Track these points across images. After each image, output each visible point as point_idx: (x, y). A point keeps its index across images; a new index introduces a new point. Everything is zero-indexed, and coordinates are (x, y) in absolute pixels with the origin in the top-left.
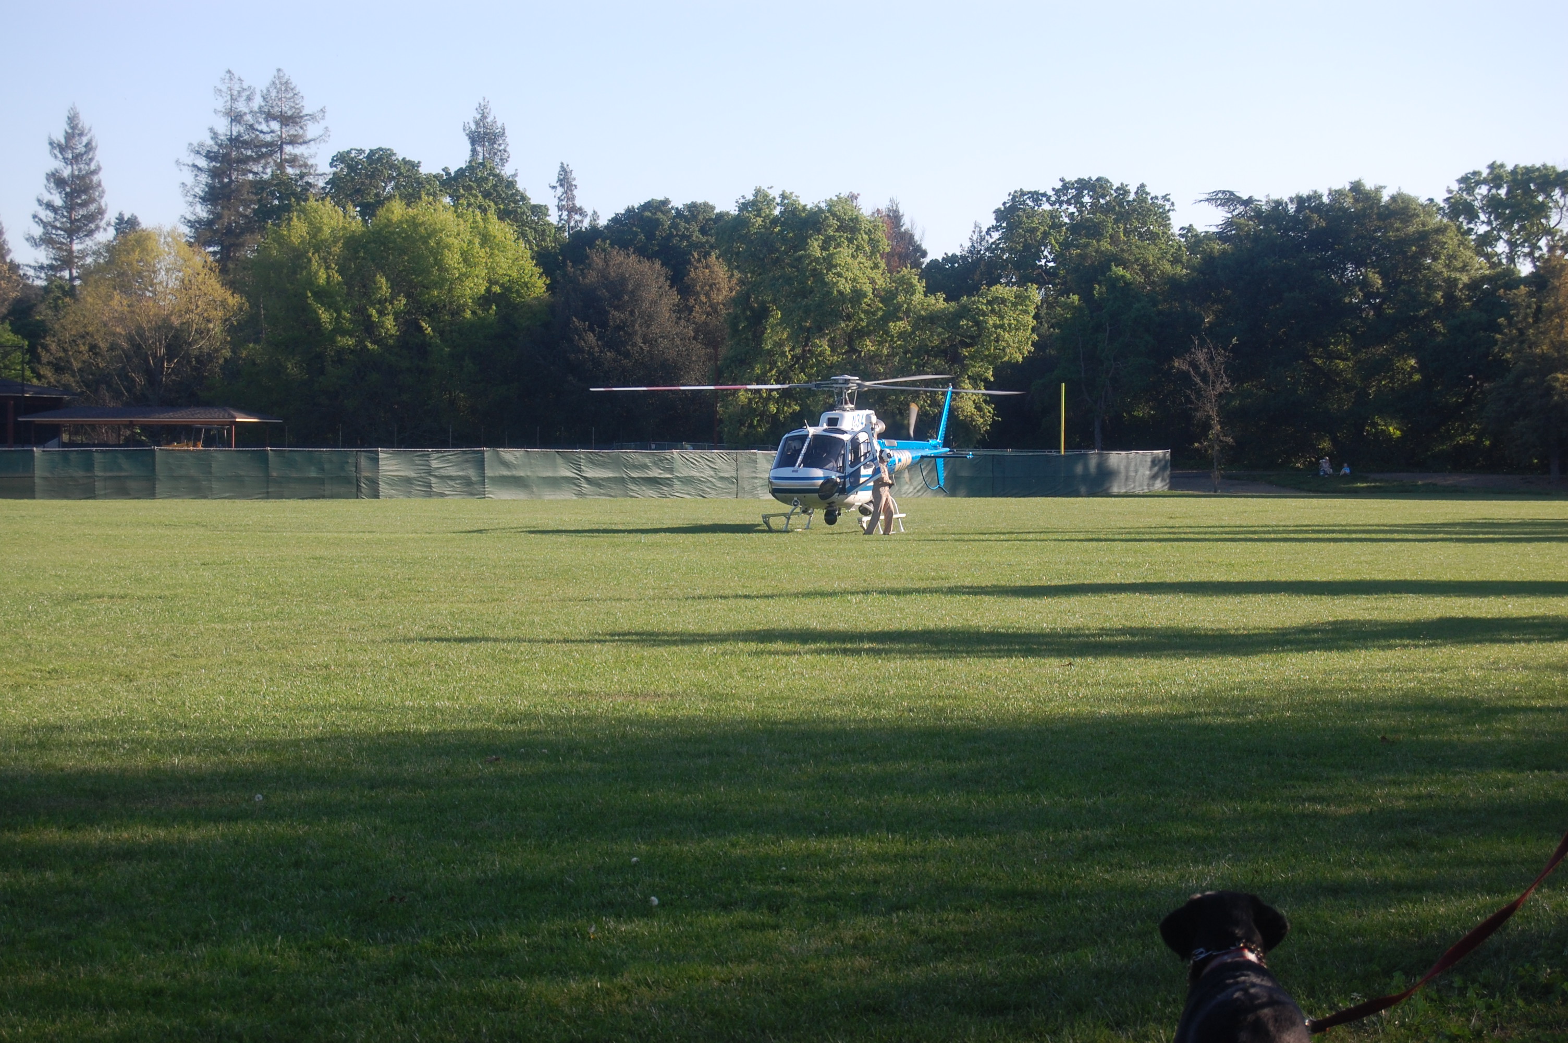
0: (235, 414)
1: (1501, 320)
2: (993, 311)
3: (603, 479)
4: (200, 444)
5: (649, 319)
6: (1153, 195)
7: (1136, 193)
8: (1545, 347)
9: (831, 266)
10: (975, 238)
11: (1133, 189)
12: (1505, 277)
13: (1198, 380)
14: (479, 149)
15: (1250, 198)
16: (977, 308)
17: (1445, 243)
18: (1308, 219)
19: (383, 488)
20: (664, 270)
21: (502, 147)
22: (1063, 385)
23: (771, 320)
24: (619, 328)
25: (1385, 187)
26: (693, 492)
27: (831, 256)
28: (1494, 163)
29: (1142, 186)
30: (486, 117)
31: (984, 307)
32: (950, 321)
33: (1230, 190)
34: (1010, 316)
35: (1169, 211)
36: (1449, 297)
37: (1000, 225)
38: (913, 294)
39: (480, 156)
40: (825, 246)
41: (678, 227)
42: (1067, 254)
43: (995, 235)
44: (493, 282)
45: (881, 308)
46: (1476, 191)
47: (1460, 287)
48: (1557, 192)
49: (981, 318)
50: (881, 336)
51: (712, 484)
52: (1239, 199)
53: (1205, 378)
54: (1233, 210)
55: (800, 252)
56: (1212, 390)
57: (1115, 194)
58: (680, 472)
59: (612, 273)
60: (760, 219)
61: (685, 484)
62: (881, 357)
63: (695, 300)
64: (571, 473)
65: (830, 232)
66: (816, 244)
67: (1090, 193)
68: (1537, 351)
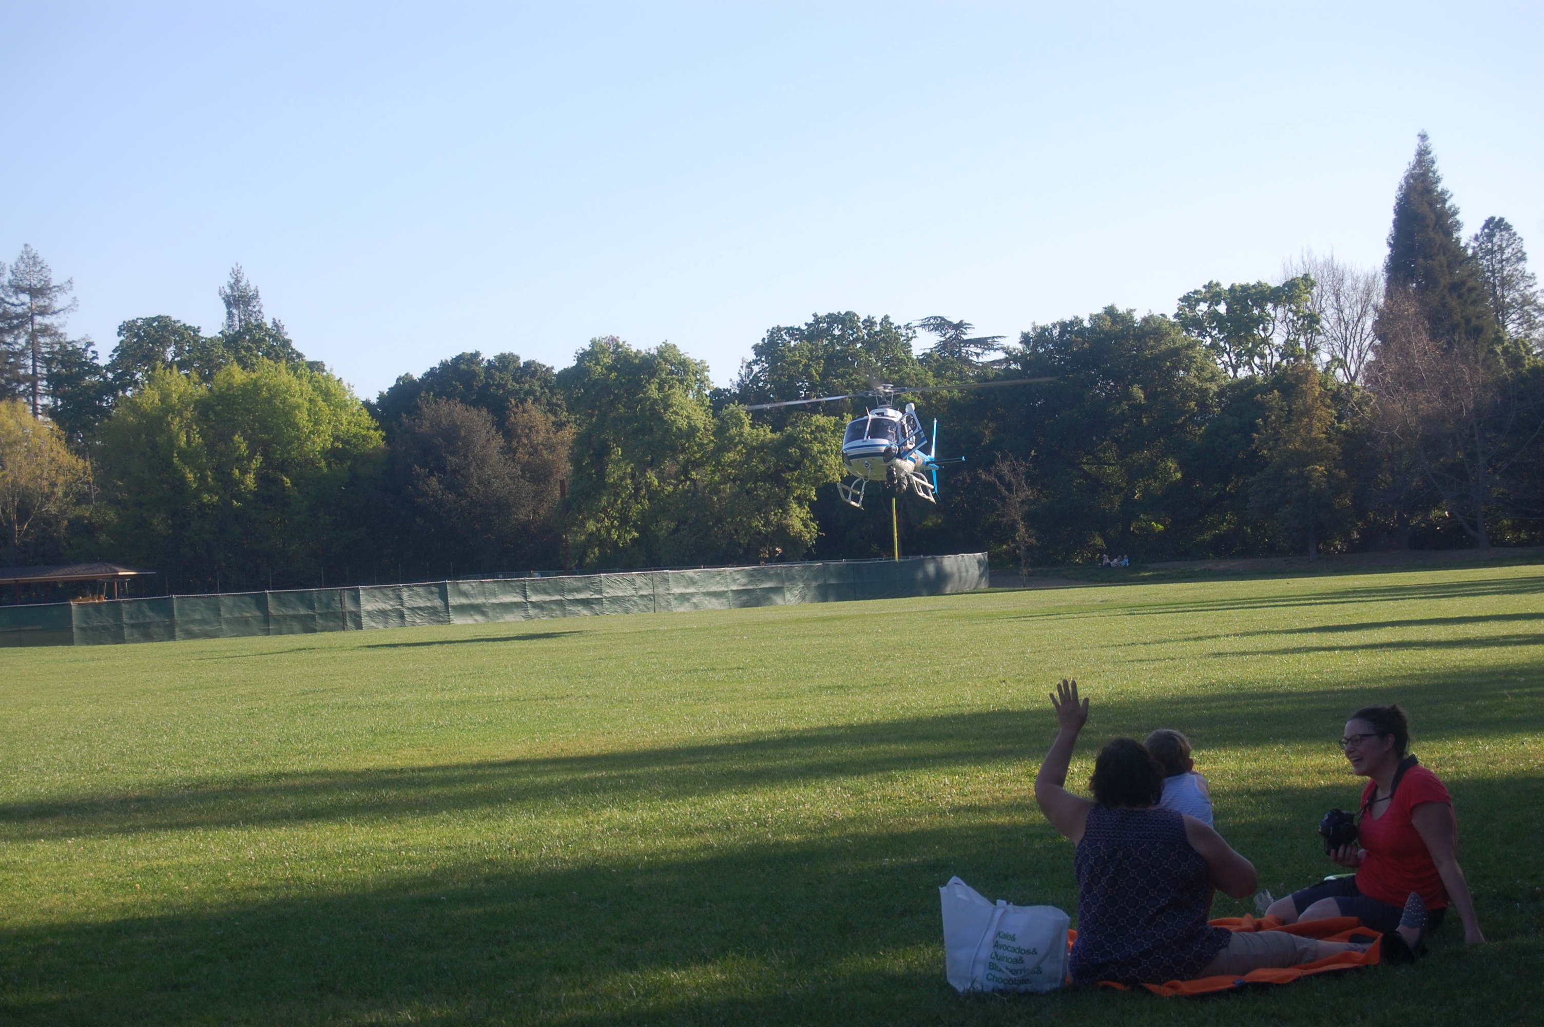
0: (116, 568)
1: (1258, 421)
2: (815, 439)
3: (545, 602)
4: (103, 596)
5: (482, 462)
6: (896, 325)
7: (881, 324)
8: (1297, 444)
9: (667, 406)
10: (743, 373)
11: (878, 320)
12: (1249, 385)
13: (1003, 489)
14: (235, 311)
15: (961, 322)
16: (803, 437)
17: (1195, 357)
18: (1070, 342)
19: (365, 620)
20: (490, 417)
21: (257, 309)
22: (894, 500)
23: (613, 456)
24: (455, 472)
25: (1135, 310)
26: (619, 610)
27: (666, 397)
28: (1210, 283)
29: (886, 317)
30: (240, 281)
31: (808, 436)
32: (779, 449)
33: (941, 315)
35: (912, 338)
36: (1203, 405)
37: (760, 359)
38: (742, 427)
39: (236, 319)
40: (660, 388)
41: (492, 377)
42: (827, 383)
43: (756, 369)
44: (337, 438)
45: (713, 441)
46: (1198, 308)
47: (1210, 395)
48: (1270, 306)
49: (806, 446)
50: (714, 466)
51: (635, 602)
52: (950, 324)
53: (1009, 486)
54: (945, 334)
55: (641, 395)
56: (1017, 497)
57: (862, 327)
58: (608, 593)
59: (444, 422)
60: (598, 367)
61: (613, 603)
62: (715, 485)
63: (517, 443)
64: (519, 599)
65: (664, 375)
66: (653, 387)
67: (840, 326)
68: (1291, 447)
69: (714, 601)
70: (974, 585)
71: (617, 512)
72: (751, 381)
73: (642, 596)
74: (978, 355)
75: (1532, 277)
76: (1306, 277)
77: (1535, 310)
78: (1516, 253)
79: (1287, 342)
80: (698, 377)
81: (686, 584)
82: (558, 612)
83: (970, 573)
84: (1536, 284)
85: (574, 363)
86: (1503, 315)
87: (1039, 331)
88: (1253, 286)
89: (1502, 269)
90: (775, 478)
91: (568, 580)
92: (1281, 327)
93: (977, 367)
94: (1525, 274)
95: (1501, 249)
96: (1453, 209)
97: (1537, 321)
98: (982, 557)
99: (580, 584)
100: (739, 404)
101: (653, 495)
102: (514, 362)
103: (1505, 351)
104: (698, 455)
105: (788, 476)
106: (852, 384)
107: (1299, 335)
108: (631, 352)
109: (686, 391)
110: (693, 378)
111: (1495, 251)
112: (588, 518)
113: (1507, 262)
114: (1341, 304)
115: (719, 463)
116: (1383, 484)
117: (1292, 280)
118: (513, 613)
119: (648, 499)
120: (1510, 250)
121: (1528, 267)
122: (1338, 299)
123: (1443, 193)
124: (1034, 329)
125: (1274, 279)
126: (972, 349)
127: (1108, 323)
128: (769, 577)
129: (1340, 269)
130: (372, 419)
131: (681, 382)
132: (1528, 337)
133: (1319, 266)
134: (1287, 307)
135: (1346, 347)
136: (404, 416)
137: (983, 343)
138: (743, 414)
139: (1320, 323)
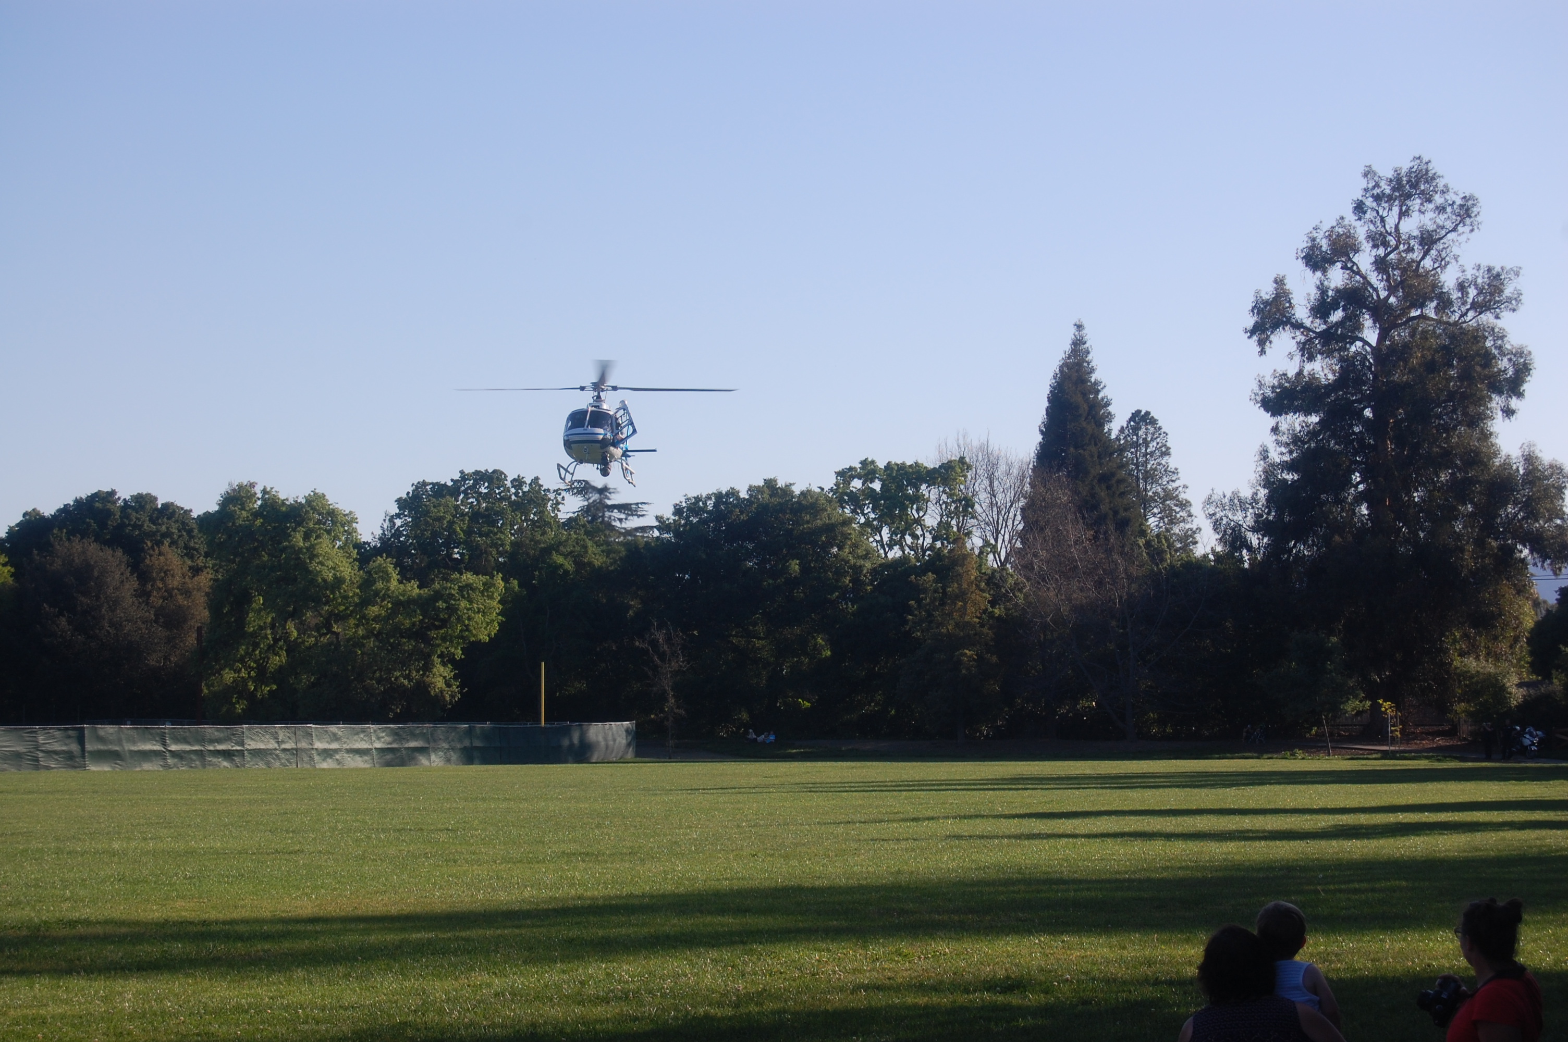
1: (912, 603)
2: (463, 596)
3: (184, 752)
5: (115, 604)
6: (545, 487)
7: (530, 485)
8: (950, 628)
9: (313, 557)
10: (385, 526)
11: (528, 481)
12: (902, 565)
13: (655, 658)
15: (605, 487)
16: (450, 594)
17: (850, 534)
18: (726, 512)
20: (125, 559)
22: (543, 663)
23: (254, 605)
24: (85, 613)
25: (793, 484)
26: (261, 763)
27: (313, 547)
28: (866, 459)
29: (537, 479)
31: (456, 592)
32: (425, 604)
34: (480, 601)
35: (560, 503)
36: (856, 581)
37: (403, 514)
38: (388, 581)
40: (307, 537)
41: (128, 517)
42: (471, 541)
43: (398, 522)
45: (358, 594)
46: (852, 483)
47: (865, 572)
48: (924, 487)
49: (454, 602)
50: (358, 620)
51: (277, 755)
52: (595, 489)
53: (662, 656)
54: (589, 498)
55: (286, 544)
56: (669, 667)
57: (510, 485)
58: (249, 745)
59: (77, 561)
60: (243, 512)
61: (254, 756)
62: (358, 639)
63: (152, 586)
64: (158, 747)
65: (311, 525)
66: (299, 536)
67: (486, 484)
68: (944, 630)
69: (357, 758)
70: (620, 755)
71: (255, 662)
72: (393, 535)
73: (285, 750)
74: (620, 520)
75: (1175, 472)
76: (962, 460)
77: (1176, 505)
78: (1160, 447)
79: (940, 523)
80: (346, 528)
81: (329, 740)
82: (197, 763)
83: (617, 742)
84: (1179, 478)
85: (217, 508)
86: (1145, 509)
87: (693, 501)
88: (911, 466)
89: (1146, 462)
90: (419, 634)
91: (209, 730)
92: (933, 508)
93: (621, 533)
94: (1169, 469)
95: (1146, 443)
96: (1105, 400)
97: (1178, 516)
98: (630, 726)
99: (222, 735)
100: (387, 558)
101: (292, 648)
102: (151, 502)
103: (1148, 544)
104: (342, 608)
105: (433, 634)
106: (496, 543)
107: (952, 518)
108: (279, 499)
109: (333, 541)
110: (342, 529)
111: (1140, 444)
112: (225, 667)
113: (1151, 456)
114: (995, 488)
115: (364, 617)
116: (1033, 671)
117: (949, 462)
118: (152, 762)
119: (286, 651)
120: (1155, 444)
121: (1172, 462)
122: (991, 484)
123: (1097, 383)
124: (687, 500)
125: (931, 461)
126: (616, 514)
127: (766, 496)
128: (414, 736)
129: (995, 453)
131: (328, 532)
132: (1170, 532)
133: (974, 450)
134: (941, 489)
135: (998, 532)
136: (35, 552)
137: (627, 509)
138: (390, 568)
139: (972, 507)
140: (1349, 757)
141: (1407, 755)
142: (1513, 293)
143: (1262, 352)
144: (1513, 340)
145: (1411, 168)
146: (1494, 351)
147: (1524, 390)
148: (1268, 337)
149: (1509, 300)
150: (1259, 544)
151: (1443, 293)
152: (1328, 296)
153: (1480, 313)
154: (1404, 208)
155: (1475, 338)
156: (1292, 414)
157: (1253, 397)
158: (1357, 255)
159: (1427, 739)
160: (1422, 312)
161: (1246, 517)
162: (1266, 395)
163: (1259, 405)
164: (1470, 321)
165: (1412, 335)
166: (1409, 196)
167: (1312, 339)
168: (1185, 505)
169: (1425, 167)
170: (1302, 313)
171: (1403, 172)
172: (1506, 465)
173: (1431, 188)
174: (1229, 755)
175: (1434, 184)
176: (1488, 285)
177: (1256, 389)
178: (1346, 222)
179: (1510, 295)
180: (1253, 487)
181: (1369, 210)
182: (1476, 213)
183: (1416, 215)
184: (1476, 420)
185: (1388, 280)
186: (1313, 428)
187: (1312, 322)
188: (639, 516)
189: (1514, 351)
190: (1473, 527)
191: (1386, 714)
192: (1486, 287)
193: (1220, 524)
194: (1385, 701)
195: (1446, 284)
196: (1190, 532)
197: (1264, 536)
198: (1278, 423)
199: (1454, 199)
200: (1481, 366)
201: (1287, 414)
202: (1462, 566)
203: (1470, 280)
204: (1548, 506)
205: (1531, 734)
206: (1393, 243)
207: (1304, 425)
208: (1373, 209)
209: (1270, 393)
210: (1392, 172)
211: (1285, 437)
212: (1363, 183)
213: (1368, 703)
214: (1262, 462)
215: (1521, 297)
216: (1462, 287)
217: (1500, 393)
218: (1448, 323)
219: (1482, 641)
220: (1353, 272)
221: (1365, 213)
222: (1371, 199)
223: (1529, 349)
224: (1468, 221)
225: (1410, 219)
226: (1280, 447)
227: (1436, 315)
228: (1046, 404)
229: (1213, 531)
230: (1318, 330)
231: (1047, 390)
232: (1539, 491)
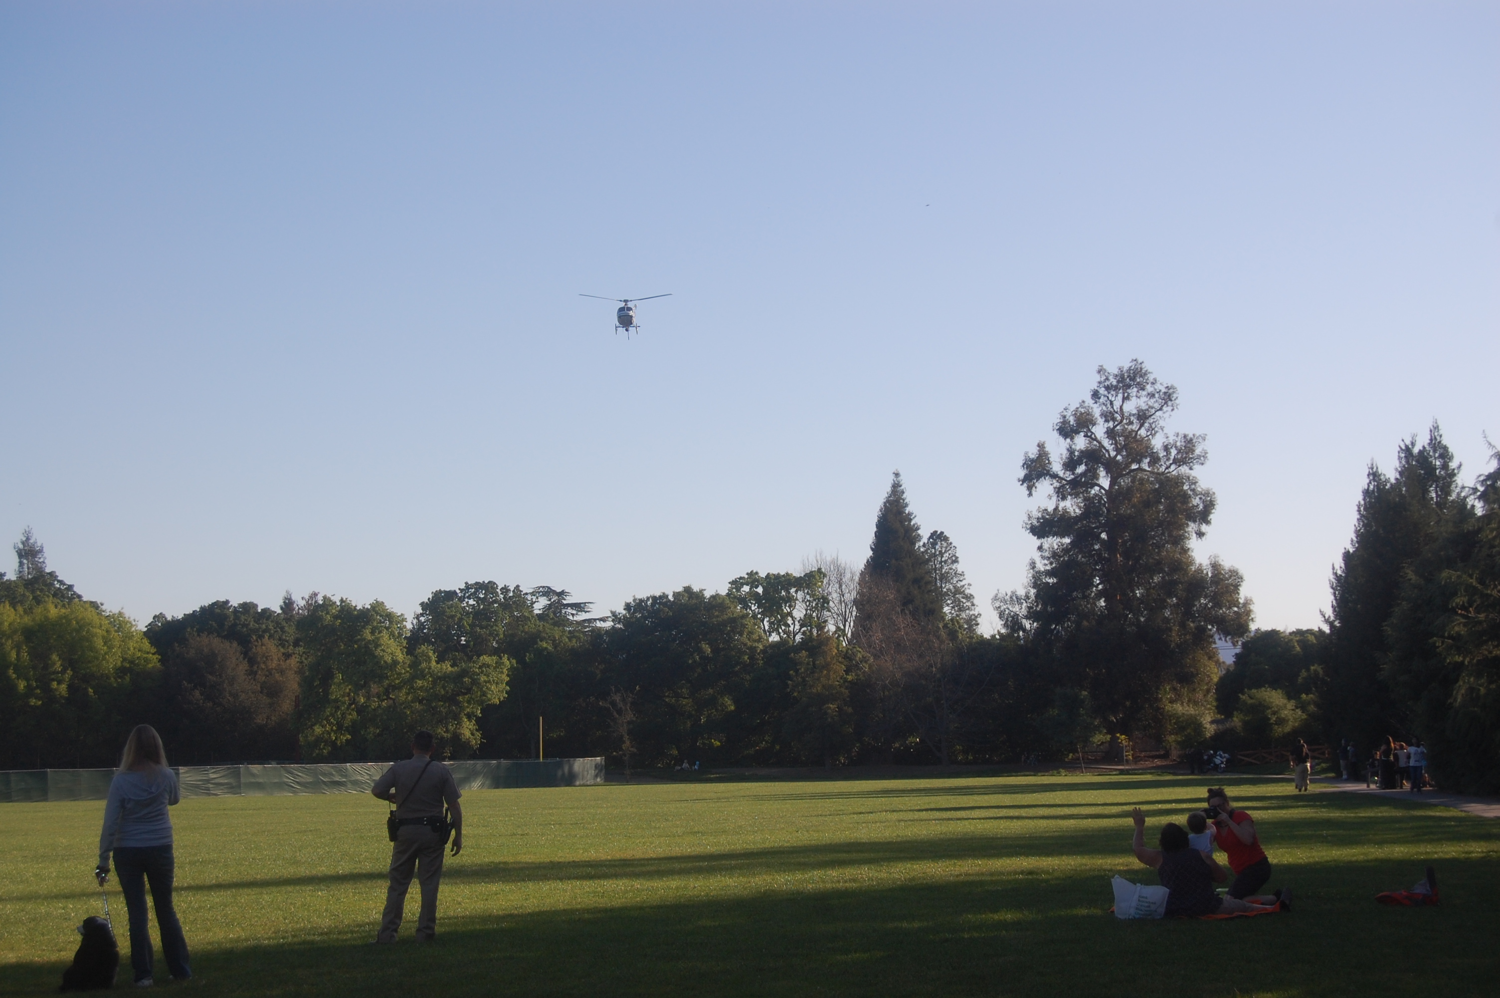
1: (791, 672)
2: (482, 672)
5: (232, 680)
6: (524, 592)
7: (514, 591)
8: (819, 689)
9: (377, 646)
11: (512, 588)
12: (780, 646)
13: (615, 713)
14: (25, 561)
15: (563, 591)
16: (473, 671)
17: (747, 624)
18: (659, 610)
20: (239, 648)
21: (41, 560)
22: (541, 718)
23: (336, 680)
24: (212, 687)
25: (705, 590)
27: (378, 639)
28: (752, 571)
29: (518, 586)
30: (30, 539)
31: (477, 670)
32: (456, 679)
33: (547, 586)
34: (494, 675)
35: (535, 602)
36: (753, 658)
37: (426, 613)
38: (430, 662)
39: (26, 566)
40: (372, 633)
41: (238, 618)
42: (474, 632)
43: (423, 619)
44: (124, 660)
45: (408, 672)
46: (742, 589)
47: (757, 652)
48: (793, 590)
49: (475, 677)
50: (408, 690)
52: (554, 592)
53: (620, 712)
54: (551, 599)
55: (359, 637)
56: (624, 719)
57: (500, 592)
59: (205, 651)
60: (328, 616)
62: (408, 703)
63: (257, 667)
65: (375, 624)
66: (367, 631)
67: (484, 592)
68: (814, 691)
70: (593, 781)
71: (336, 720)
72: (422, 626)
74: (573, 615)
75: (962, 574)
76: (819, 570)
77: (963, 598)
78: (951, 557)
79: (805, 616)
80: (399, 626)
83: (592, 771)
84: (965, 579)
86: (941, 600)
87: (638, 601)
88: (783, 576)
89: (942, 567)
90: (451, 699)
92: (800, 604)
93: (574, 624)
94: (958, 572)
95: (941, 554)
97: (965, 605)
98: (599, 760)
99: (333, 771)
101: (361, 710)
102: (254, 608)
103: (945, 626)
104: (397, 682)
105: (461, 698)
106: (492, 633)
107: (814, 612)
108: (352, 606)
109: (390, 635)
110: (396, 626)
111: (937, 555)
112: (316, 723)
113: (945, 563)
114: (843, 590)
115: (412, 687)
116: (876, 718)
117: (810, 572)
119: (356, 712)
120: (947, 554)
121: (960, 567)
122: (840, 586)
123: (910, 514)
124: (634, 600)
125: (797, 571)
126: (569, 610)
127: (686, 599)
129: (843, 565)
130: (151, 646)
131: (387, 628)
132: (959, 617)
133: (828, 563)
134: (806, 591)
135: (846, 621)
136: (176, 645)
137: (579, 607)
138: (431, 654)
139: (828, 603)
140: (1096, 774)
141: (1136, 772)
142: (1201, 452)
143: (1030, 494)
144: (1203, 485)
145: (1130, 367)
146: (1189, 492)
147: (1211, 519)
148: (1034, 483)
149: (1199, 457)
150: (1031, 627)
151: (1153, 453)
152: (1075, 456)
153: (1179, 466)
154: (1126, 395)
155: (1177, 483)
156: (1051, 537)
157: (1024, 525)
158: (1094, 427)
159: (1149, 761)
160: (1139, 466)
161: (1021, 608)
162: (1033, 524)
163: (1029, 531)
164: (1173, 471)
165: (1133, 481)
166: (1129, 386)
167: (1064, 485)
168: (969, 598)
169: (1140, 366)
170: (1057, 467)
171: (1125, 370)
172: (1200, 570)
173: (1145, 381)
174: (1014, 774)
175: (1146, 378)
176: (1185, 447)
177: (1026, 519)
178: (1086, 404)
179: (1200, 454)
180: (1025, 587)
181: (1102, 397)
182: (1175, 397)
183: (1134, 399)
184: (1179, 540)
185: (1116, 444)
186: (1067, 546)
187: (1064, 473)
188: (586, 612)
189: (1203, 492)
190: (1177, 614)
191: (1122, 744)
192: (1183, 448)
193: (1004, 614)
194: (1121, 735)
195: (1156, 447)
196: (973, 617)
197: (1033, 622)
198: (1042, 543)
199: (1160, 388)
200: (1181, 502)
201: (1048, 537)
202: (1171, 641)
203: (1172, 443)
204: (1229, 599)
205: (1221, 756)
206: (1119, 418)
207: (1060, 544)
208: (1105, 396)
209: (1036, 523)
210: (1117, 370)
211: (1047, 552)
212: (1098, 378)
213: (1109, 736)
214: (1031, 571)
215: (1207, 455)
216: (1166, 448)
217: (1195, 521)
218: (1158, 474)
219: (1185, 691)
220: (1092, 439)
221: (1099, 398)
222: (1103, 389)
223: (1214, 491)
224: (1170, 403)
225: (1130, 402)
226: (1044, 560)
227: (1149, 467)
228: (875, 529)
229: (999, 619)
230: (1068, 479)
231: (875, 520)
232: (1222, 588)
